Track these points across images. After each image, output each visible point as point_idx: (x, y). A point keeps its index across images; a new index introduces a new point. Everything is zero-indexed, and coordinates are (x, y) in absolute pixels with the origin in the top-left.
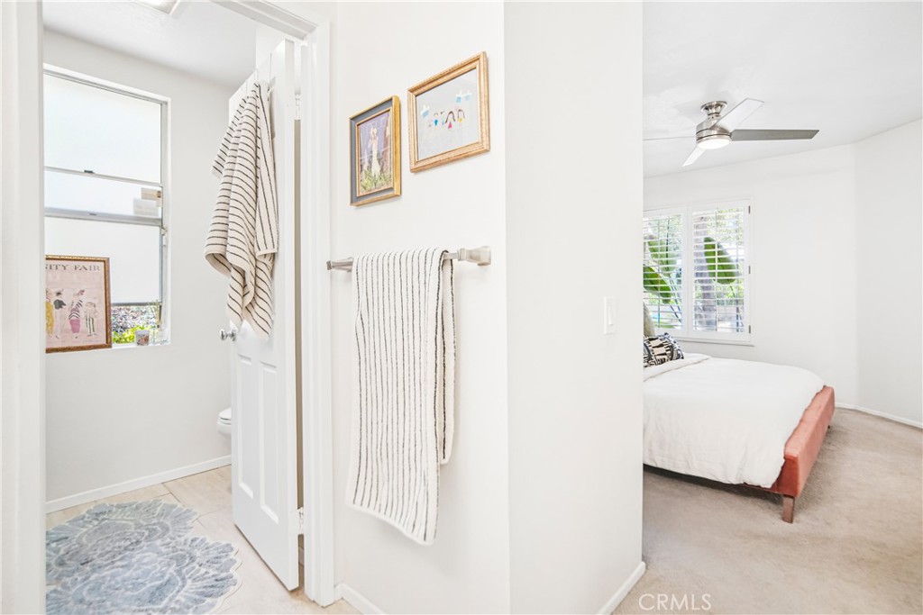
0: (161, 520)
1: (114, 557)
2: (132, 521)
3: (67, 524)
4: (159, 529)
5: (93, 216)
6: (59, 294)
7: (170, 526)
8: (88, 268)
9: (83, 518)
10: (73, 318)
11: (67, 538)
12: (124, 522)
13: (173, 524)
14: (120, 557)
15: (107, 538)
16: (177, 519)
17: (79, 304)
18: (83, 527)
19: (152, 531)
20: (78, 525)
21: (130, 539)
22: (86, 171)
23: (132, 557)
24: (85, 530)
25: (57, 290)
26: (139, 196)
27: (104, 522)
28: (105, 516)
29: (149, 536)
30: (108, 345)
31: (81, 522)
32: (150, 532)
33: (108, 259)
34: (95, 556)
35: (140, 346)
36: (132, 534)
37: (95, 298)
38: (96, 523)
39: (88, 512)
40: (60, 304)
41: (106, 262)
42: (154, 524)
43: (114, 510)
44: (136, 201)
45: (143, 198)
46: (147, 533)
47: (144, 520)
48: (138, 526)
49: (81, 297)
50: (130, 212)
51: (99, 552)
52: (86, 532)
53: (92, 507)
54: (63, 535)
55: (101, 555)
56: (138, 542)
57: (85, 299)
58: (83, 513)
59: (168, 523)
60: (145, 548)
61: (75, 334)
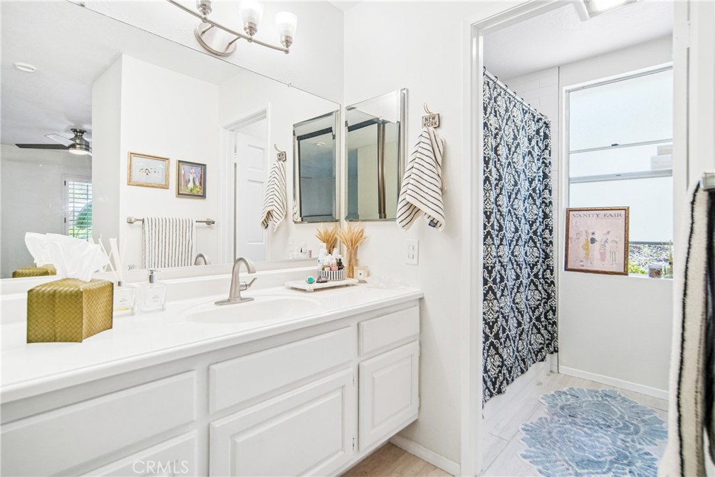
0: (639, 425)
1: (587, 424)
2: (621, 412)
3: (585, 390)
4: (632, 429)
5: (618, 177)
6: (593, 233)
7: (641, 432)
8: (613, 215)
9: (597, 392)
10: (602, 251)
11: (577, 397)
12: (616, 410)
13: (645, 433)
14: (591, 426)
15: (596, 411)
16: (652, 432)
17: (606, 241)
18: (592, 397)
19: (626, 427)
20: (590, 394)
21: (607, 421)
22: (613, 145)
23: (596, 432)
24: (590, 399)
25: (592, 231)
26: (655, 154)
27: (604, 402)
28: (609, 399)
29: (620, 428)
30: (625, 273)
31: (593, 393)
32: (624, 426)
33: (628, 208)
34: (579, 416)
35: (651, 278)
36: (613, 419)
37: (617, 237)
38: (600, 399)
39: (602, 391)
40: (593, 241)
41: (626, 210)
42: (632, 424)
43: (619, 398)
44: (653, 158)
45: (658, 155)
46: (621, 425)
47: (629, 417)
48: (622, 418)
49: (608, 236)
50: (648, 168)
51: (584, 416)
52: (589, 401)
53: (607, 389)
54: (577, 395)
55: (583, 419)
56: (609, 426)
57: (610, 237)
58: (600, 390)
59: (642, 430)
60: (609, 433)
61: (603, 263)
